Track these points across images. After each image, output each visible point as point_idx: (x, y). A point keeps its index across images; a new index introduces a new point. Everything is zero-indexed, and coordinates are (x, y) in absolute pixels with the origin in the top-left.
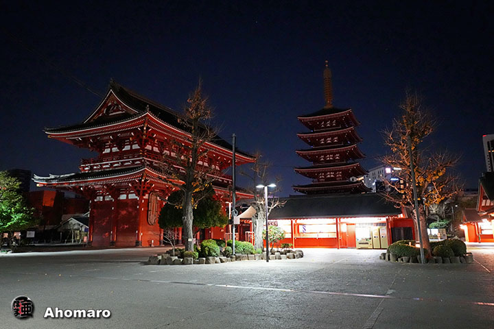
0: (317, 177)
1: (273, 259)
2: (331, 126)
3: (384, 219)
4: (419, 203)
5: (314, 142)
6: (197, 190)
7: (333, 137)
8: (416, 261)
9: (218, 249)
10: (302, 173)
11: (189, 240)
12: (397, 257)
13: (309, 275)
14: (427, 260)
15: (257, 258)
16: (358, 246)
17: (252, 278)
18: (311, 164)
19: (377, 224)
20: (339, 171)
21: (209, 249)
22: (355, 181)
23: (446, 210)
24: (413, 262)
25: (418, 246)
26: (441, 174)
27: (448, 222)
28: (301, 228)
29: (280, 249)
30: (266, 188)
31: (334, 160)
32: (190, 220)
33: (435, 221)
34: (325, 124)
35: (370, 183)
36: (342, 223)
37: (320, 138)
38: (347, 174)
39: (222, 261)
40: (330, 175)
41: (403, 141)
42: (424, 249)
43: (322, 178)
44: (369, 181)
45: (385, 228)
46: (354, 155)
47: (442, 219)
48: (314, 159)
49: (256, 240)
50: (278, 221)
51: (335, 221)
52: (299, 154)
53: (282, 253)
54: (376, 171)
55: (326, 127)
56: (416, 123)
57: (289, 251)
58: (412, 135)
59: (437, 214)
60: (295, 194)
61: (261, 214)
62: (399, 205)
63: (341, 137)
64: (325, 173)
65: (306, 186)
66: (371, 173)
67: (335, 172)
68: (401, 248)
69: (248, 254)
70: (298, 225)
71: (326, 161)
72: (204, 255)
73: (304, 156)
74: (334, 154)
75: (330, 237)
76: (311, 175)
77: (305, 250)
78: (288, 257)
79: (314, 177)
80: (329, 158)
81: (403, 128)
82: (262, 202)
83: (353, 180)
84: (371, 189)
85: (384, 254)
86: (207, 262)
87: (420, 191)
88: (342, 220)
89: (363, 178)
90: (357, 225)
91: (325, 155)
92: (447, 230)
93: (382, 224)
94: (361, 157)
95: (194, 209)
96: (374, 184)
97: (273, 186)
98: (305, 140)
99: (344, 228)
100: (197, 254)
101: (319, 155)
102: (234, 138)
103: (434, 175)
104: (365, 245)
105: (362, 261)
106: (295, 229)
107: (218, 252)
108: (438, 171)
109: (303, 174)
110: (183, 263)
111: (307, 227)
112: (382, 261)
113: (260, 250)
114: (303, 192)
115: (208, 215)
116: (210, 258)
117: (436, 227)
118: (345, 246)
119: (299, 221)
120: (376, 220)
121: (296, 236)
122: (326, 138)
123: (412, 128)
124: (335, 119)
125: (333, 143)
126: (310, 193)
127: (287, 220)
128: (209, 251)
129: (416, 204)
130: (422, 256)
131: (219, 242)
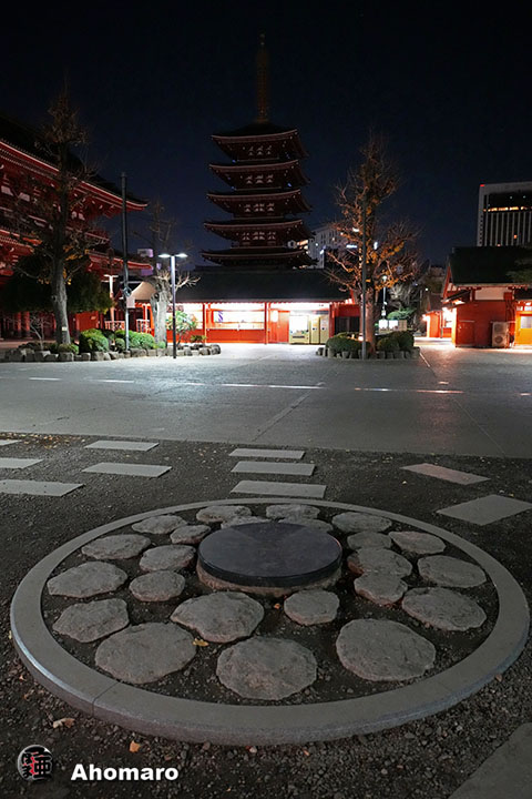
0: (239, 239)
1: (181, 355)
2: (265, 156)
3: (326, 306)
4: (367, 287)
5: (236, 180)
6: (72, 257)
7: (265, 174)
8: (356, 356)
9: (105, 341)
10: (215, 231)
11: (63, 329)
12: (335, 353)
13: (231, 371)
14: (369, 356)
15: (160, 353)
16: (291, 340)
17: (163, 374)
18: (231, 217)
19: (318, 312)
20: (272, 231)
21: (94, 341)
22: (295, 247)
23: (412, 294)
24: (353, 357)
25: (361, 339)
26: (397, 250)
27: (411, 312)
28: (216, 316)
29: (189, 344)
30: (173, 260)
31: (266, 213)
32: (63, 301)
33: (395, 309)
34: (255, 152)
35: (316, 251)
36: (273, 310)
37: (246, 175)
38: (283, 236)
39: (113, 358)
40: (259, 236)
41: (359, 202)
42: (367, 343)
43: (246, 241)
44: (314, 248)
45: (327, 316)
46: (296, 207)
47: (405, 307)
48: (235, 208)
49: (157, 330)
50: (184, 305)
51: (263, 307)
52: (212, 199)
53: (192, 348)
54: (327, 233)
55: (255, 156)
56: (377, 176)
57: (201, 346)
58: (369, 195)
59: (399, 300)
60: (205, 265)
61: (163, 294)
62: (345, 287)
63: (278, 175)
64: (252, 232)
65: (220, 253)
66: (318, 236)
67: (266, 232)
68: (341, 341)
69: (147, 349)
70: (213, 311)
71: (252, 212)
72: (87, 350)
73: (220, 204)
74: (266, 203)
75: (256, 328)
76: (229, 235)
77: (223, 346)
78: (201, 353)
79: (235, 238)
80: (259, 208)
81: (361, 184)
82: (166, 278)
83: (292, 244)
84: (316, 260)
85: (321, 349)
86: (93, 359)
87: (372, 271)
88: (273, 305)
89: (306, 241)
90: (292, 313)
91: (252, 203)
92: (408, 322)
93: (323, 312)
94: (307, 210)
95: (67, 285)
96: (322, 252)
97: (183, 255)
98: (222, 175)
99: (274, 317)
100: (77, 348)
101: (244, 203)
102: (123, 180)
103: (389, 251)
104: (300, 339)
105: (294, 358)
106: (207, 316)
107: (107, 346)
108: (394, 247)
109: (220, 233)
110: (59, 360)
111: (224, 315)
112: (317, 357)
113: (163, 344)
114: (216, 261)
115: (83, 294)
116: (97, 353)
117: (395, 319)
118: (274, 341)
119: (214, 306)
120: (317, 306)
121: (209, 327)
122: (255, 175)
123: (372, 184)
124: (270, 143)
125: (265, 184)
126: (227, 263)
127: (197, 305)
128: (94, 345)
129: (364, 287)
130: (364, 350)
131: (106, 333)
